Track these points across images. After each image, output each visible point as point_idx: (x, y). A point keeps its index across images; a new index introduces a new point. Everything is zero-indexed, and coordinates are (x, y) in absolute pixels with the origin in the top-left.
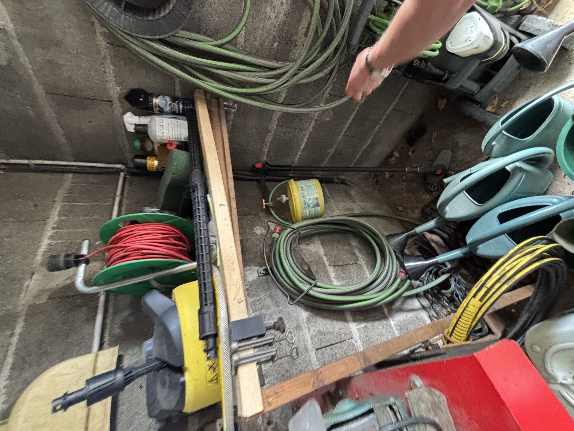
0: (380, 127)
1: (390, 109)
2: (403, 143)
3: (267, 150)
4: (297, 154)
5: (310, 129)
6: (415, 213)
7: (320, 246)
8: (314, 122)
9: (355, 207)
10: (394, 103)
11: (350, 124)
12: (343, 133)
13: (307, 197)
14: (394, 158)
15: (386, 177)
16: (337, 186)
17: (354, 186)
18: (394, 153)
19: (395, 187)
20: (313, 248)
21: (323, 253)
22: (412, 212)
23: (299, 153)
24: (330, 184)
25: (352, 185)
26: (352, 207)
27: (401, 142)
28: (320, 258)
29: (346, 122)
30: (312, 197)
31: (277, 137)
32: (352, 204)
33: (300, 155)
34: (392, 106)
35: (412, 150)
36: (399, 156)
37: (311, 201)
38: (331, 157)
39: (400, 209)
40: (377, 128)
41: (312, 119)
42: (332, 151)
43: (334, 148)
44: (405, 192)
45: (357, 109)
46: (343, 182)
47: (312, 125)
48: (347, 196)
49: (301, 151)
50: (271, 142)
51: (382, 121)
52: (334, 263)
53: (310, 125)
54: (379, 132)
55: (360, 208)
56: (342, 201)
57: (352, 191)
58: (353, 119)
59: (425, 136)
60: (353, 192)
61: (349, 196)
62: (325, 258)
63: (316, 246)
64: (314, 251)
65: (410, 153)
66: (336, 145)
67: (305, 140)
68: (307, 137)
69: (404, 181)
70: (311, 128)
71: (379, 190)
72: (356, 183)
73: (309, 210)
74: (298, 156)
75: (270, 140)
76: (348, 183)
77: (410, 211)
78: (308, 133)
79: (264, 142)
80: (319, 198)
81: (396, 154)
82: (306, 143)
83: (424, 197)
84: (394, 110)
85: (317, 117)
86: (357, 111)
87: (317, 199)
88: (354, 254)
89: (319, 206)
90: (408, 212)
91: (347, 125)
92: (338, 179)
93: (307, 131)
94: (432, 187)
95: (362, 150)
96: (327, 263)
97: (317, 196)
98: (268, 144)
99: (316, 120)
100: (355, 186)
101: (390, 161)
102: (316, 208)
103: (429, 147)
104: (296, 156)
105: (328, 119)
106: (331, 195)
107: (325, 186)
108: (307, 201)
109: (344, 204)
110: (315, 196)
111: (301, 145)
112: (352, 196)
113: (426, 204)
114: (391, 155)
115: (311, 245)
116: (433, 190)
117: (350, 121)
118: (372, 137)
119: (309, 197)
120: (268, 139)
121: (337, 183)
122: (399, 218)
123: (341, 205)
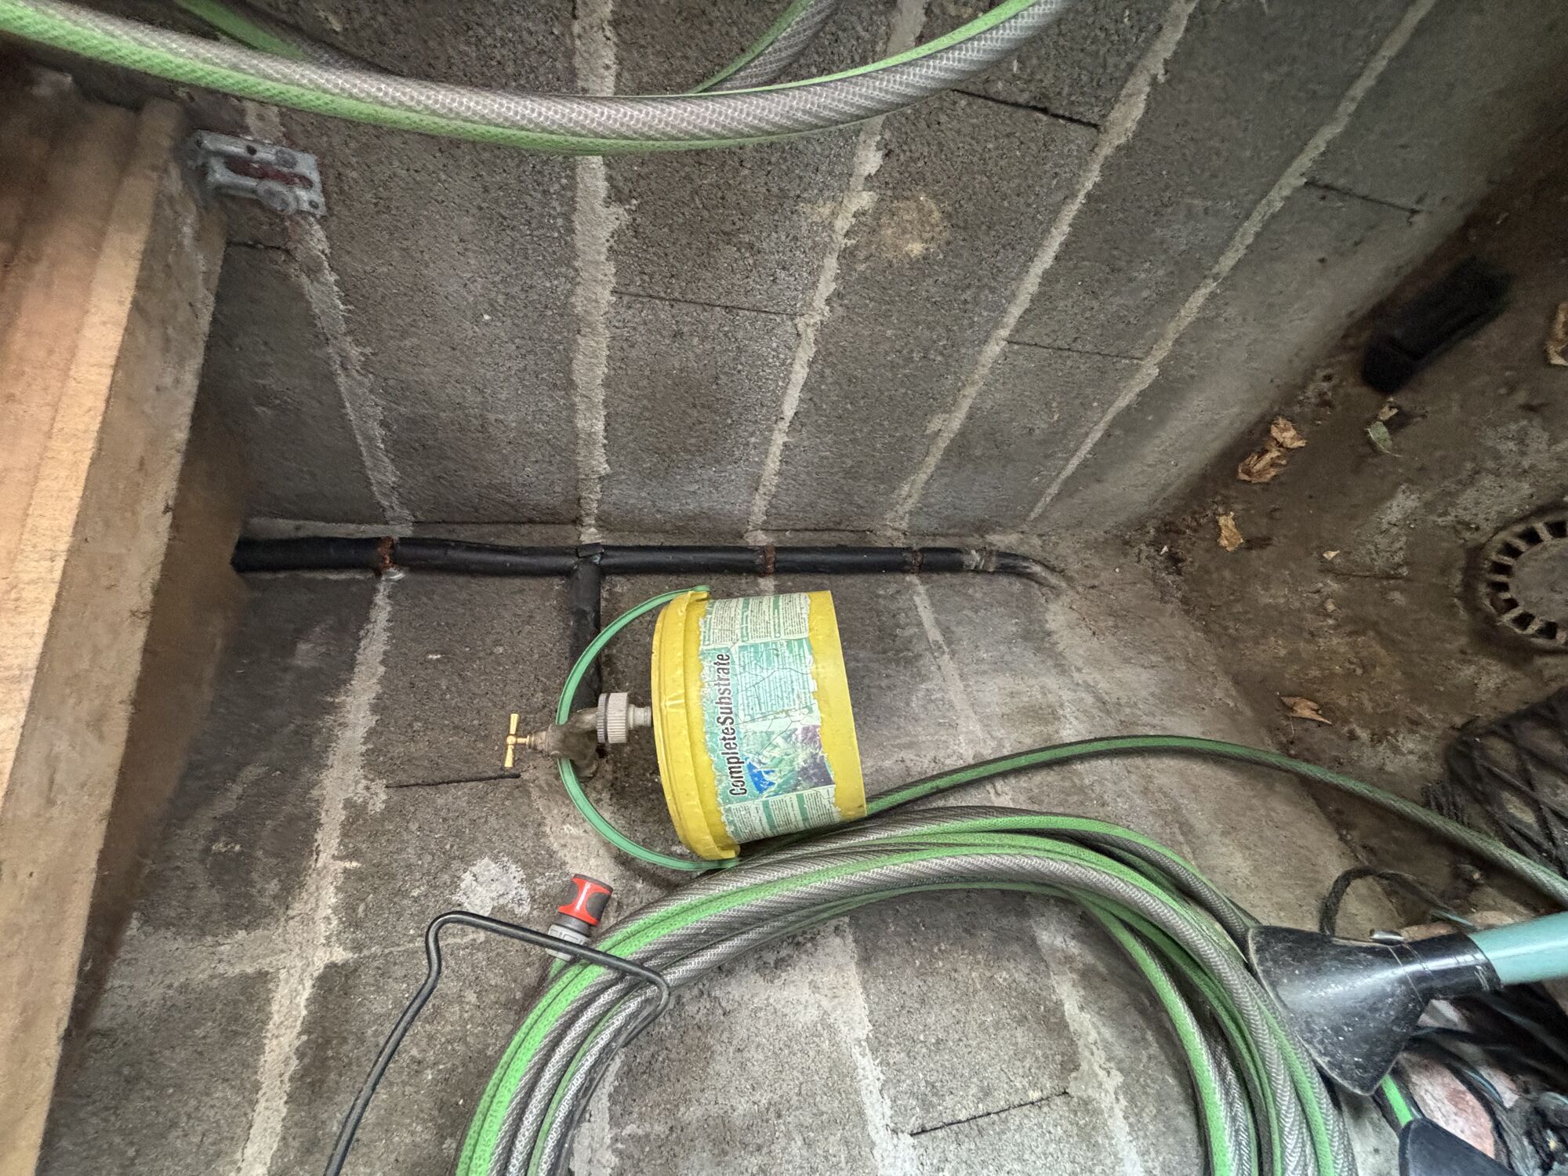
0: (1213, 296)
1: (1292, 180)
2: (1328, 378)
3: (600, 426)
4: (768, 441)
5: (818, 309)
6: (1396, 750)
7: (853, 975)
8: (831, 264)
9: (1067, 695)
10: (1319, 144)
11: (1048, 278)
12: (1004, 333)
13: (749, 728)
14: (1274, 453)
15: (1224, 542)
16: (979, 588)
17: (1064, 585)
18: (1275, 432)
19: (1273, 596)
20: (805, 993)
21: (864, 1030)
22: (1377, 739)
23: (779, 439)
24: (948, 578)
25: (1053, 580)
26: (1051, 698)
27: (1321, 374)
28: (842, 1073)
29: (1025, 269)
30: (780, 725)
31: (634, 353)
32: (1052, 681)
33: (785, 445)
34: (1304, 161)
35: (1387, 413)
36: (1301, 443)
37: (776, 753)
38: (948, 451)
39: (1305, 710)
40: (1199, 298)
42: (956, 421)
43: (965, 406)
44: (1336, 627)
45: (1089, 185)
46: (1010, 566)
47: (826, 287)
48: (1027, 636)
49: (784, 425)
50: (607, 384)
51: (1227, 262)
52: (927, 1106)
53: (814, 285)
54: (1204, 323)
55: (1089, 700)
56: (1000, 666)
57: (1053, 607)
58: (1066, 245)
59: (1494, 335)
60: (1057, 617)
61: (1037, 638)
62: (869, 1071)
63: (826, 979)
64: (810, 1016)
65: (1378, 433)
66: (971, 391)
67: (800, 373)
68: (806, 353)
69: (1328, 569)
70: (819, 303)
71: (1185, 601)
72: (1074, 567)
73: (766, 805)
74: (776, 450)
75: (601, 371)
76: (1037, 569)
77: (1364, 735)
78: (811, 334)
79: (571, 384)
80: (825, 737)
81: (1287, 435)
82: (806, 387)
83: (1468, 671)
84: (1311, 184)
85: (847, 235)
86: (1089, 196)
87: (811, 736)
88: (1054, 1024)
89: (827, 781)
90: (1352, 737)
91: (1031, 284)
92: (986, 551)
93: (800, 322)
94: (1533, 628)
95: (1109, 417)
96: (878, 1112)
97: (813, 720)
98: (600, 396)
99: (847, 256)
100: (1070, 580)
101: (1248, 473)
102: (806, 793)
103: (1521, 397)
104: (766, 453)
105: (916, 248)
106: (946, 631)
107: (921, 589)
108: (745, 751)
109: (1005, 681)
110: (801, 720)
111: (778, 401)
112: (1049, 634)
113: (1486, 715)
114: (1254, 439)
115: (794, 974)
116: (1541, 641)
117: (1045, 260)
118: (1161, 353)
119: (761, 726)
120: (591, 368)
121: (976, 571)
122: (1305, 768)
123: (994, 690)
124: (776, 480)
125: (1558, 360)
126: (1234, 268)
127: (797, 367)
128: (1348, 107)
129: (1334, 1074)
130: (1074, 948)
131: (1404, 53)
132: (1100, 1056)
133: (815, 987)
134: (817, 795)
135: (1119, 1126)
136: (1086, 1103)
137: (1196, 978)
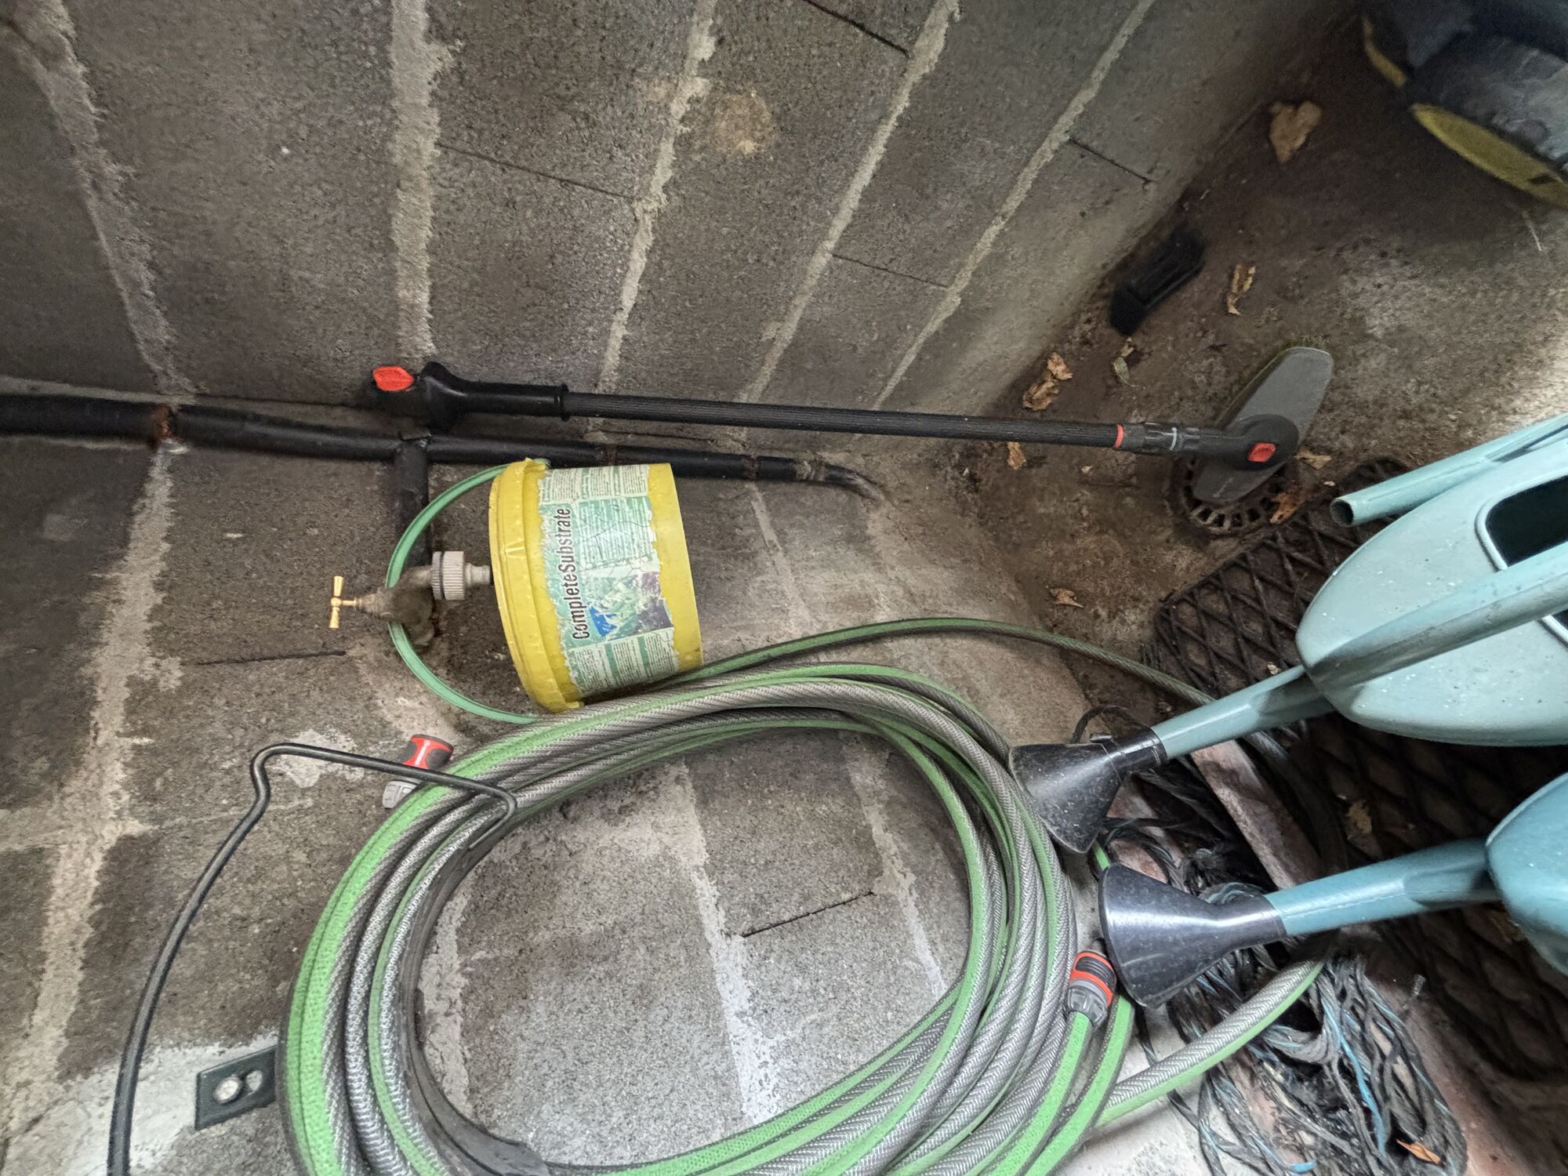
0: (1002, 234)
1: (1058, 136)
2: (1089, 321)
3: (424, 298)
4: (607, 332)
5: (655, 200)
6: (1123, 622)
7: (692, 815)
8: (667, 149)
9: (881, 588)
10: (1077, 106)
11: (867, 196)
12: (830, 245)
13: (591, 575)
14: (1050, 384)
15: (1011, 463)
16: (810, 497)
17: (882, 497)
18: (1051, 366)
19: (1046, 508)
20: (648, 833)
21: (701, 858)
22: (1112, 615)
23: (619, 331)
24: (783, 488)
25: (874, 492)
26: (869, 591)
27: (1084, 318)
28: (681, 896)
29: (846, 184)
30: (622, 570)
31: (461, 218)
32: (869, 576)
33: (625, 338)
34: (1066, 121)
35: (1127, 351)
36: (1069, 376)
37: (618, 598)
38: (782, 362)
39: (1065, 598)
40: (992, 232)
41: (660, 132)
42: (789, 330)
43: (797, 315)
44: (1089, 528)
45: (900, 110)
46: (837, 479)
47: (663, 174)
48: (850, 539)
49: (623, 316)
50: (432, 250)
51: (1012, 204)
52: (755, 911)
53: (651, 169)
54: (996, 259)
55: (900, 592)
56: (826, 564)
57: (874, 516)
58: (881, 164)
59: (1195, 289)
60: (876, 523)
61: (858, 539)
62: (706, 890)
63: (669, 819)
64: (655, 849)
65: (1120, 366)
66: (801, 302)
67: (638, 263)
68: (643, 242)
69: (1084, 481)
70: (656, 189)
71: (981, 516)
72: (892, 484)
73: (608, 648)
74: (615, 343)
75: (426, 233)
76: (860, 481)
77: (1103, 613)
78: (648, 221)
79: (390, 247)
80: (663, 582)
81: (1059, 369)
82: (644, 277)
83: (1169, 557)
84: (1073, 141)
85: (682, 120)
86: (899, 118)
87: (650, 581)
88: (864, 842)
89: (667, 624)
90: (1097, 616)
91: (852, 199)
92: (818, 464)
93: (638, 207)
94: (1210, 520)
95: (921, 340)
96: (713, 921)
97: (654, 567)
98: (425, 263)
99: (684, 144)
100: (887, 494)
101: (1031, 401)
102: (646, 636)
103: (1211, 338)
104: (606, 345)
105: (749, 146)
106: (780, 533)
107: (759, 495)
108: (589, 597)
109: (829, 575)
110: (641, 568)
111: (616, 291)
112: (869, 538)
113: (1180, 588)
114: (1035, 372)
115: (637, 818)
116: (1215, 529)
117: (864, 177)
118: (962, 283)
119: (603, 573)
120: (414, 228)
121: (809, 482)
122: (1065, 641)
123: (820, 582)
124: (616, 377)
125: (1233, 310)
126: (1019, 209)
127: (635, 255)
128: (1098, 75)
129: (1060, 839)
130: (881, 784)
131: (1139, 33)
132: (899, 863)
133: (656, 827)
134: (657, 639)
135: (911, 913)
136: (886, 898)
137: (969, 780)
